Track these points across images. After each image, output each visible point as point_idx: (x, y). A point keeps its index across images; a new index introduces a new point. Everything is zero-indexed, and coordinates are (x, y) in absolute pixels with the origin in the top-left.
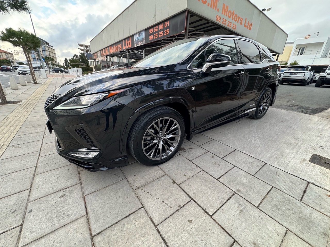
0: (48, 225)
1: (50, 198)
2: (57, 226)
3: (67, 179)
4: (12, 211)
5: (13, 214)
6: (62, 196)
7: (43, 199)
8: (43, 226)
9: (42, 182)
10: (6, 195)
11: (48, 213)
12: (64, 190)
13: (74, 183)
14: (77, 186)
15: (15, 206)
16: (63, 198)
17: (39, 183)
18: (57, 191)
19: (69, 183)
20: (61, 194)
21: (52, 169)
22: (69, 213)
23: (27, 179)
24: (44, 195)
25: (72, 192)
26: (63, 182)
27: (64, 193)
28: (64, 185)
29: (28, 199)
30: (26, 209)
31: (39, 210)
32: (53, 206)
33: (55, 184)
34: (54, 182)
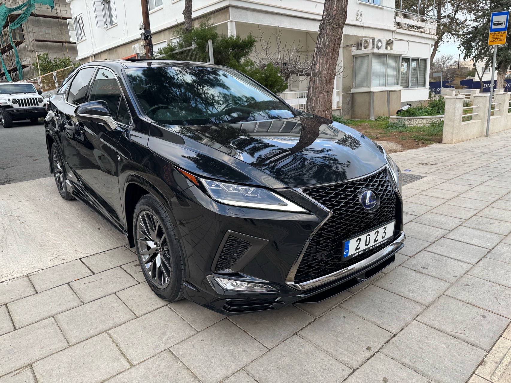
0: (449, 262)
1: (434, 274)
2: (444, 258)
3: (405, 277)
4: (468, 287)
5: (468, 284)
6: (425, 268)
7: (439, 277)
8: (452, 263)
9: (427, 292)
10: (469, 305)
11: (445, 267)
12: (419, 270)
13: (404, 269)
14: (406, 266)
15: (464, 288)
16: (426, 267)
17: (431, 292)
18: (424, 274)
19: (408, 272)
20: (423, 271)
21: (403, 298)
22: (431, 257)
23: (439, 307)
24: (436, 279)
25: (415, 265)
26: (411, 276)
27: (421, 269)
28: (414, 274)
29: (451, 286)
30: (457, 281)
31: (448, 273)
32: (437, 268)
33: (419, 280)
34: (418, 283)
